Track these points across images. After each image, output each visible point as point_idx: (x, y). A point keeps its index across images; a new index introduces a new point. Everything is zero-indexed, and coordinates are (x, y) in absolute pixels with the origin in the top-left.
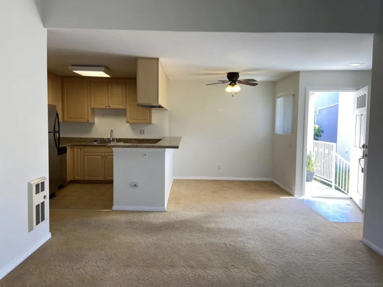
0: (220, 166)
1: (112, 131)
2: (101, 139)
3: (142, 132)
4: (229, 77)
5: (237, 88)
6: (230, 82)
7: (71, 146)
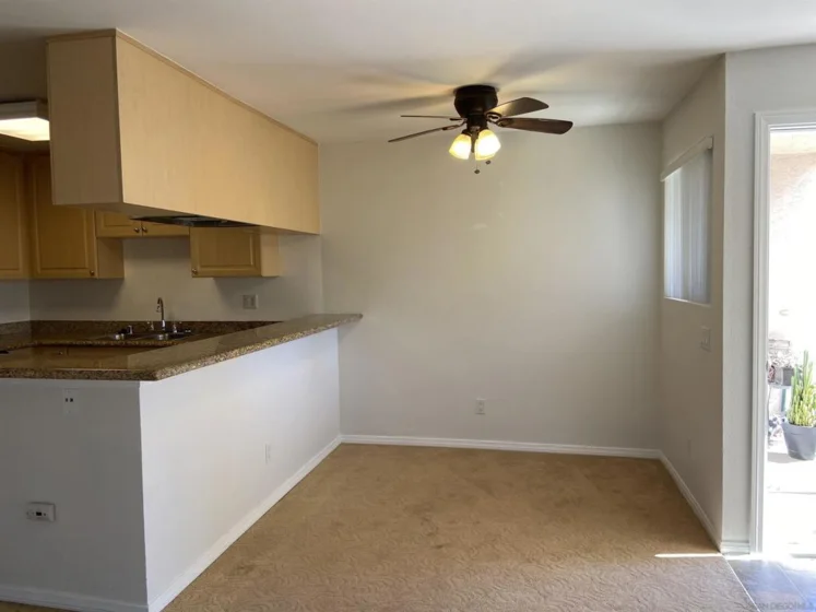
0: (481, 403)
1: (160, 301)
2: (135, 324)
3: (249, 302)
4: (460, 106)
5: (489, 143)
6: (465, 127)
7: (34, 346)
